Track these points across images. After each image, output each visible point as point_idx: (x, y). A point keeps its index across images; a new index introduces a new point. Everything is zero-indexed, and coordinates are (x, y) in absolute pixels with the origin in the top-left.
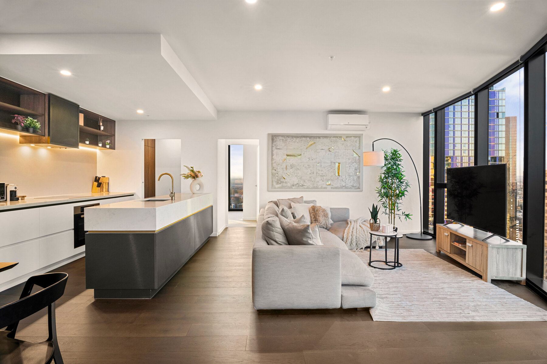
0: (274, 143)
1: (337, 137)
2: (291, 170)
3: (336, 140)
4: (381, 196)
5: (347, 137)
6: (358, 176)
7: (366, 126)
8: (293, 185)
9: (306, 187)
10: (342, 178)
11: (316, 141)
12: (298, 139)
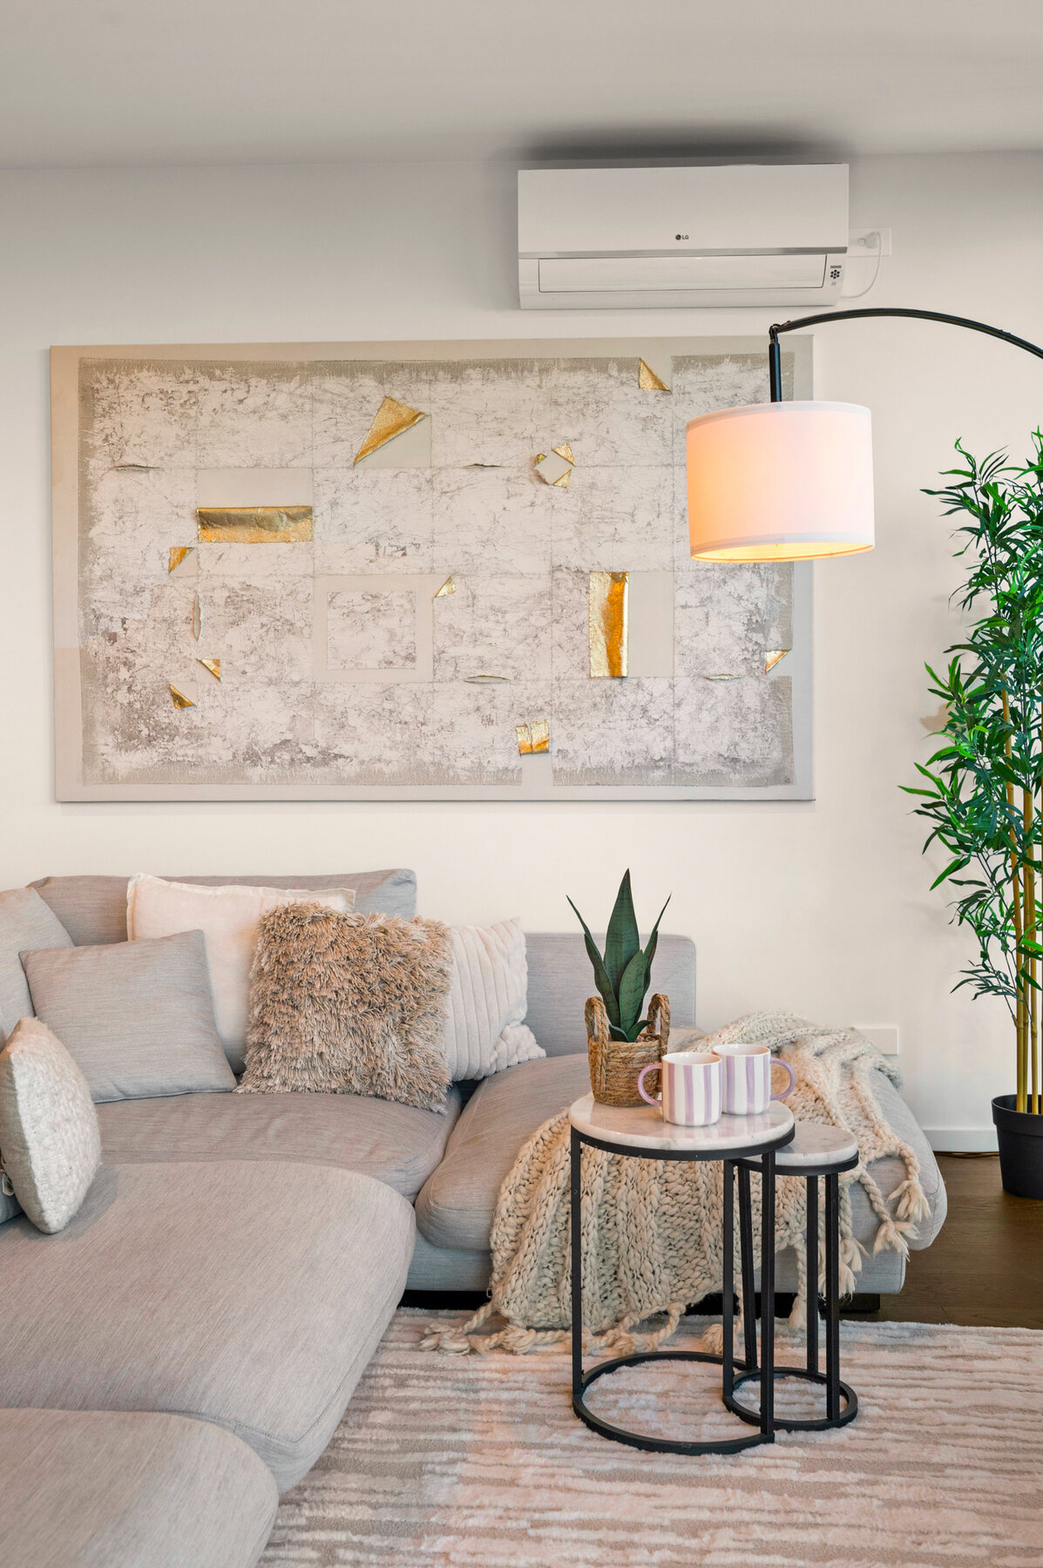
0: (97, 425)
1: (601, 365)
2: (236, 638)
3: (594, 387)
4: (953, 841)
5: (682, 363)
6: (773, 675)
7: (834, 259)
8: (252, 757)
9: (351, 769)
10: (642, 698)
11: (430, 400)
12: (285, 387)
